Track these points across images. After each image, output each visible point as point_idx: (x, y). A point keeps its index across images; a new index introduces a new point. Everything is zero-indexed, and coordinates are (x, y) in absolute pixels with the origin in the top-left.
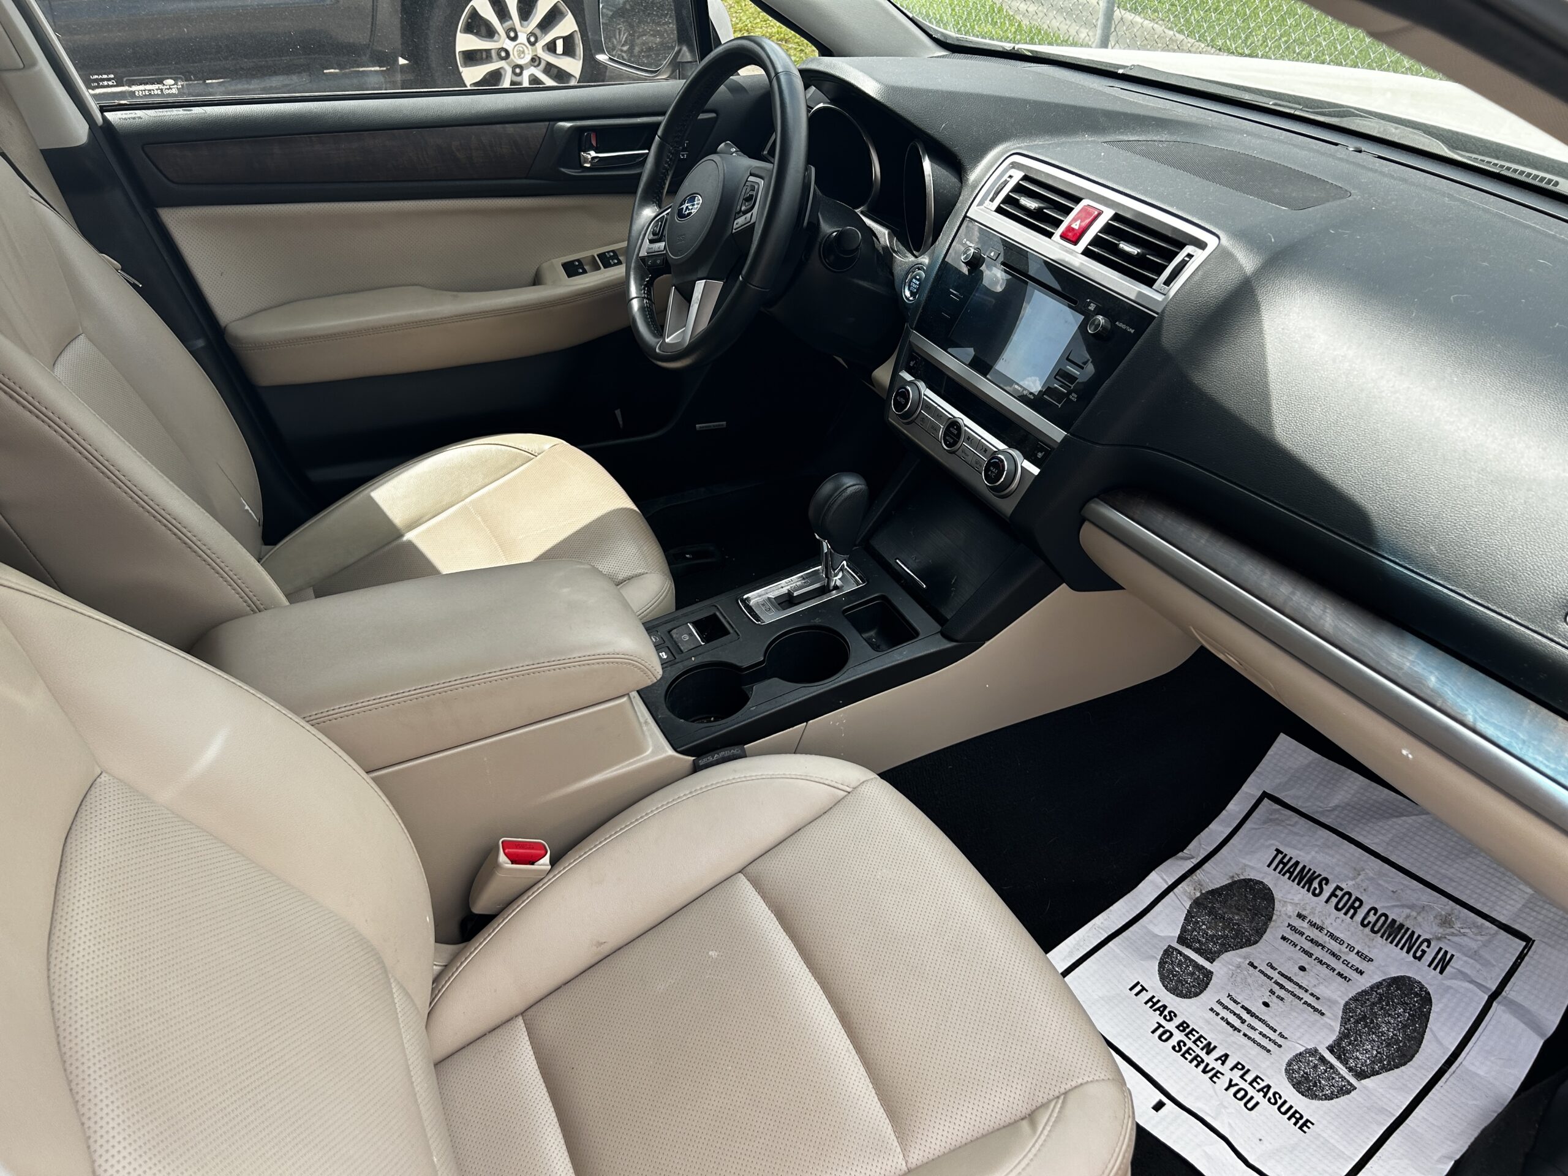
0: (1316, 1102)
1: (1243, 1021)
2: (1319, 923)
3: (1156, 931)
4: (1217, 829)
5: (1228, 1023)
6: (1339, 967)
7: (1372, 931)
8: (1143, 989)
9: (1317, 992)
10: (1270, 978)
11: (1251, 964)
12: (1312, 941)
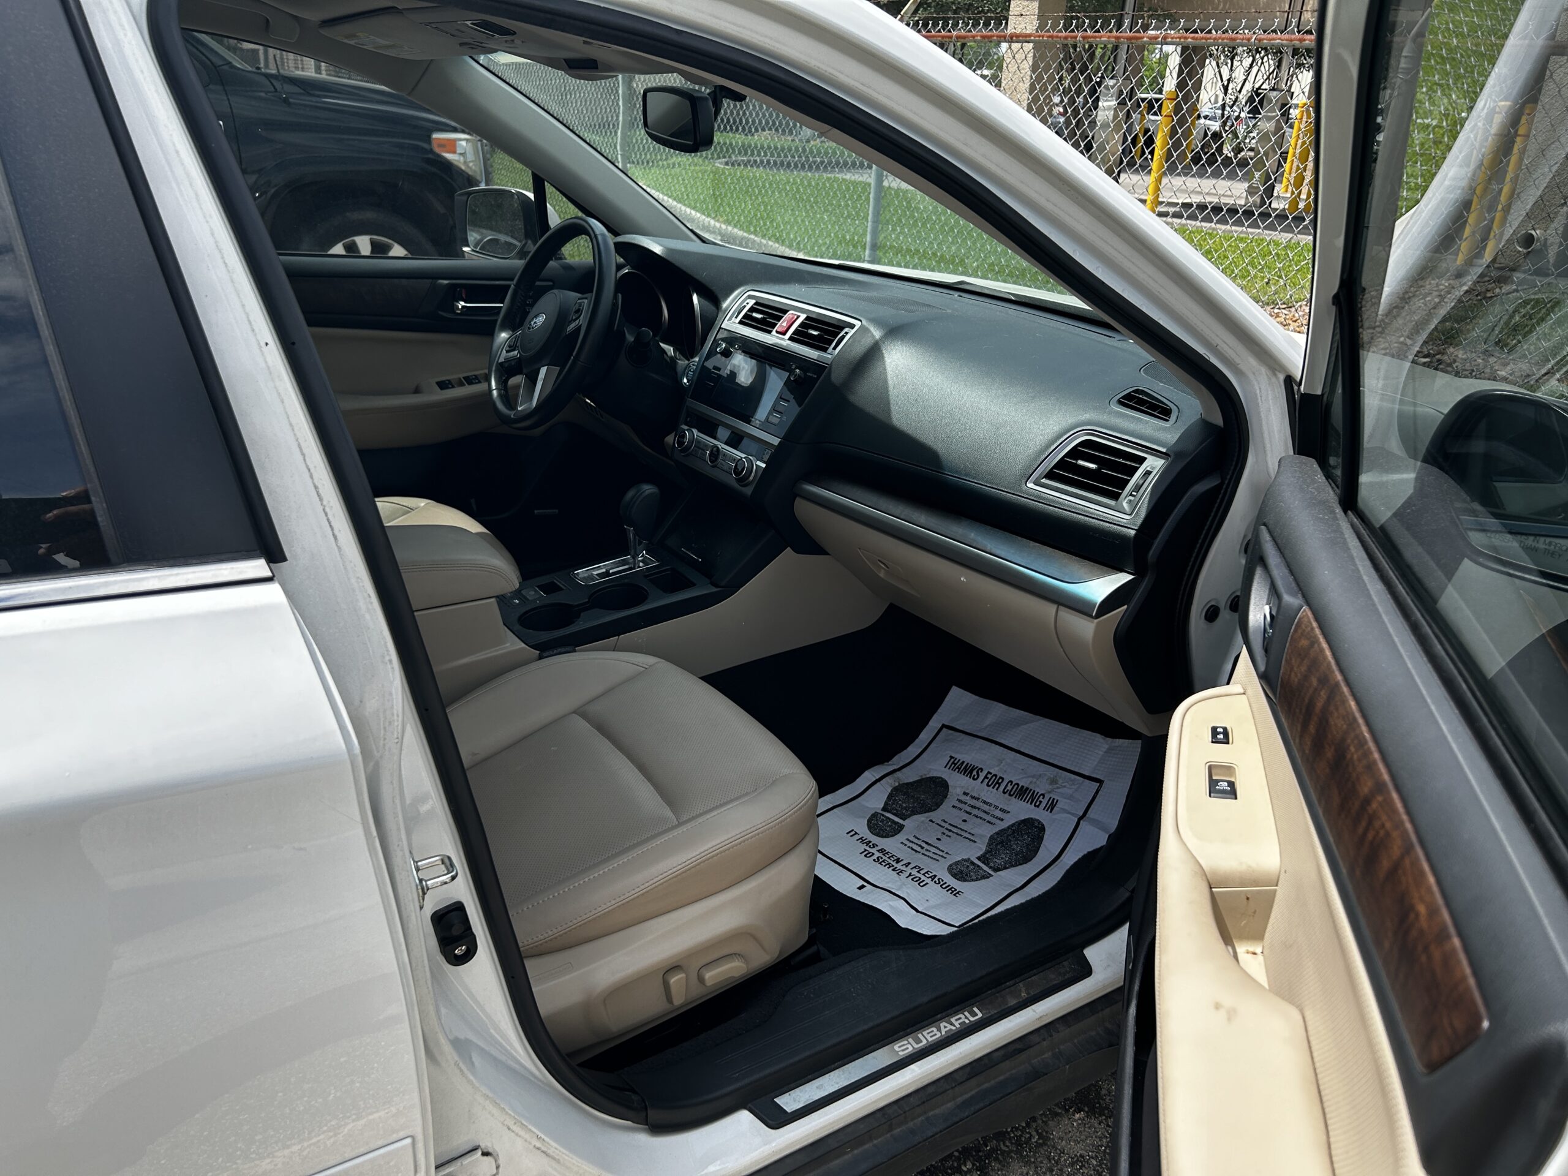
0: (966, 883)
1: (922, 848)
2: (977, 796)
3: (867, 805)
4: (913, 750)
5: (912, 849)
6: (988, 818)
7: (1010, 795)
8: (856, 833)
9: (972, 832)
10: (943, 827)
11: (931, 821)
12: (972, 806)
